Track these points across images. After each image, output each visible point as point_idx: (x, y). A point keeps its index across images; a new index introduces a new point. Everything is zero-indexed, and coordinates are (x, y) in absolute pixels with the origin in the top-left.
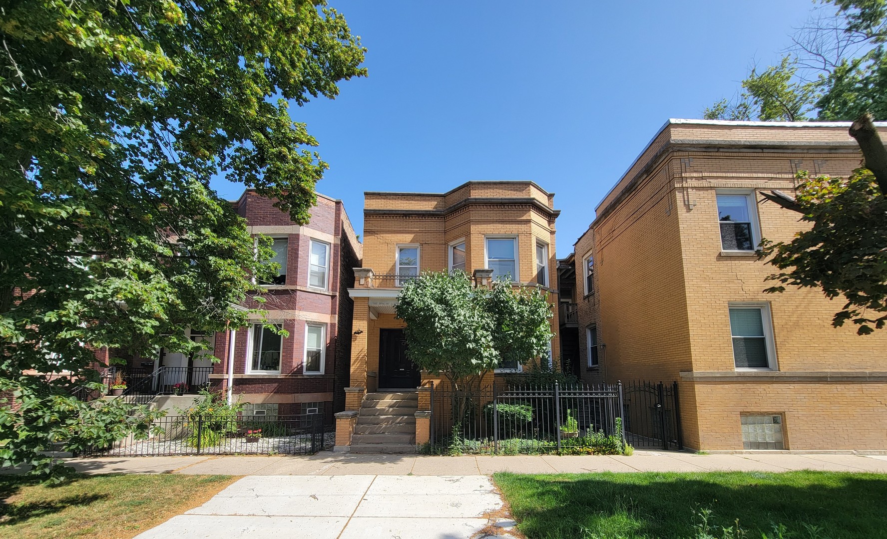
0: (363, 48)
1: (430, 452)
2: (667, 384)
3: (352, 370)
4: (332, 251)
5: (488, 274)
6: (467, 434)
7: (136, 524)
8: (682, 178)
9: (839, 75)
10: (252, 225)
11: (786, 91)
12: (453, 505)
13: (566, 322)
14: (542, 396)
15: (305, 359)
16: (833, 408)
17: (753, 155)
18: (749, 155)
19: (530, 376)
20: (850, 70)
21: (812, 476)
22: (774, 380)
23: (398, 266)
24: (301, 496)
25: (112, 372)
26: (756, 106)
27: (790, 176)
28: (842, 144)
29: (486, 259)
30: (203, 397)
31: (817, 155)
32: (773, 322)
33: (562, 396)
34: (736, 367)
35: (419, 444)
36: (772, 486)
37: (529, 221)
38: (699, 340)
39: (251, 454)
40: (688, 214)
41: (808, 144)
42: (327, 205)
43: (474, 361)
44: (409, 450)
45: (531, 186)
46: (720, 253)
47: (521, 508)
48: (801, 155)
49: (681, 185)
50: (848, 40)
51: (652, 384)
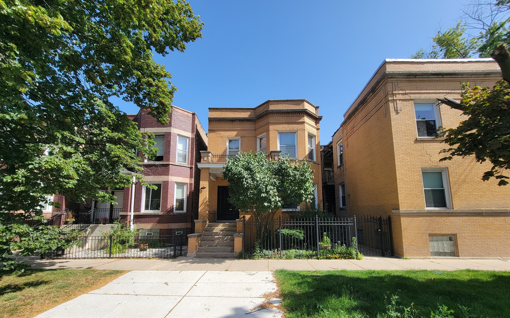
0: (202, 22)
1: (242, 257)
2: (384, 217)
3: (200, 210)
4: (190, 142)
5: (278, 153)
6: (264, 247)
7: (58, 299)
8: (393, 94)
9: (492, 31)
10: (144, 128)
11: (460, 42)
12: (247, 289)
13: (327, 181)
14: (308, 224)
15: (175, 204)
16: (487, 231)
17: (437, 79)
18: (434, 79)
19: (303, 213)
20: (499, 28)
21: (471, 274)
22: (450, 215)
23: (228, 150)
24: (159, 283)
25: (67, 212)
26: (441, 52)
27: (460, 91)
28: (492, 71)
29: (279, 145)
30: (116, 225)
31: (477, 79)
32: (449, 180)
33: (320, 224)
34: (426, 207)
35: (236, 252)
36: (445, 279)
37: (303, 123)
38: (404, 191)
39: (140, 258)
40: (397, 116)
41: (471, 72)
42: (187, 116)
43: (266, 204)
44: (230, 256)
45: (305, 102)
46: (416, 139)
47: (287, 292)
48: (467, 79)
49: (392, 98)
50: (498, 10)
51: (375, 217)
